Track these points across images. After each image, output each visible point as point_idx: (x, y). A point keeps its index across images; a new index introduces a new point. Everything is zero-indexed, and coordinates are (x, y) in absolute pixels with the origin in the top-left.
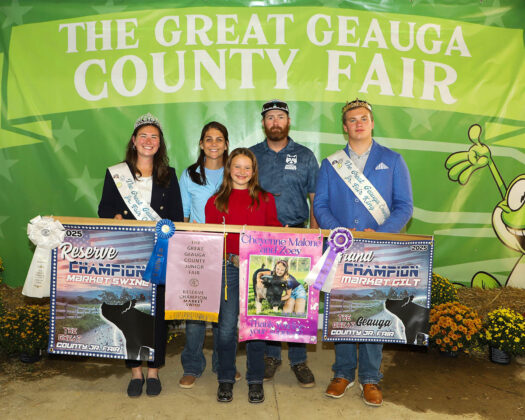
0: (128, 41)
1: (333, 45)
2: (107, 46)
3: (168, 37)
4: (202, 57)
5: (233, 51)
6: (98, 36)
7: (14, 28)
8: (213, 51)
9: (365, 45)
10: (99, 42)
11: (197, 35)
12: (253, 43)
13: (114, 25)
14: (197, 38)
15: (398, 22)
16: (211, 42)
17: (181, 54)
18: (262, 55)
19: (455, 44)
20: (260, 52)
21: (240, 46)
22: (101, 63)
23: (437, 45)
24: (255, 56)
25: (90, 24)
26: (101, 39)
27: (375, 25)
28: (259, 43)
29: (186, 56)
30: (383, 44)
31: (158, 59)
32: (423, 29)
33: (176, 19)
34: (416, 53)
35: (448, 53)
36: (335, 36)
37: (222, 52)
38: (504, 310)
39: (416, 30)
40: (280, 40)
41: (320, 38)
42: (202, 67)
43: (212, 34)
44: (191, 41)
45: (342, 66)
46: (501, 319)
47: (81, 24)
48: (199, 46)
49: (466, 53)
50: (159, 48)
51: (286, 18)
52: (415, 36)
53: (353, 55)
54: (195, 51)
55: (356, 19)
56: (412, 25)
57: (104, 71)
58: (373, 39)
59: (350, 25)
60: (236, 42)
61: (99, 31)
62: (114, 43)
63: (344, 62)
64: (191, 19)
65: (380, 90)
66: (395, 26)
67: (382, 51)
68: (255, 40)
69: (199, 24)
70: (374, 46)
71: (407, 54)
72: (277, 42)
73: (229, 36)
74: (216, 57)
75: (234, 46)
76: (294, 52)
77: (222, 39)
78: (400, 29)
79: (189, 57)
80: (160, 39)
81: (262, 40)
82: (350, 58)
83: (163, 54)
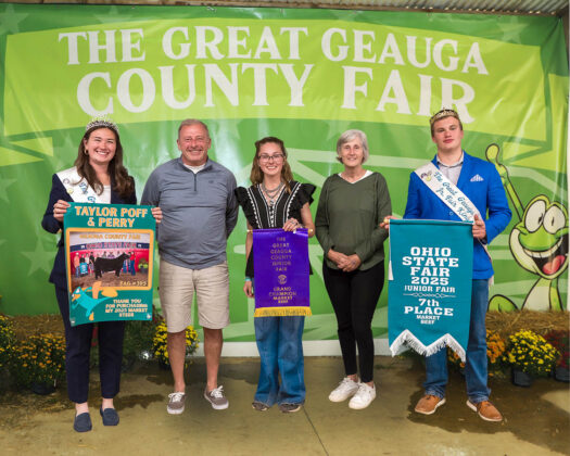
0: (134, 53)
1: (349, 61)
2: (111, 58)
3: (177, 50)
4: (212, 71)
5: (245, 66)
6: (101, 47)
7: (9, 37)
8: (224, 65)
9: (382, 61)
10: (102, 54)
11: (207, 48)
12: (266, 58)
13: (118, 35)
14: (208, 51)
15: (415, 38)
16: (223, 56)
17: (191, 68)
18: (276, 70)
19: (472, 61)
20: (274, 67)
21: (252, 60)
22: (106, 76)
23: (454, 61)
24: (269, 71)
25: (92, 34)
26: (105, 51)
27: (391, 40)
28: (273, 57)
29: (195, 70)
30: (399, 61)
31: (166, 73)
32: (440, 45)
33: (185, 30)
34: (433, 70)
35: (465, 70)
36: (351, 52)
37: (234, 66)
38: (527, 333)
39: (432, 46)
40: (295, 54)
41: (336, 53)
42: (213, 82)
43: (223, 47)
44: (201, 54)
45: (358, 83)
46: (523, 342)
47: (83, 34)
48: (210, 59)
49: (483, 71)
50: (167, 61)
51: (300, 32)
52: (432, 51)
53: (369, 71)
54: (205, 65)
55: (372, 33)
56: (428, 40)
57: (110, 86)
58: (389, 55)
59: (366, 39)
60: (248, 56)
61: (102, 42)
62: (119, 55)
63: (360, 78)
64: (201, 31)
65: (397, 108)
66: (411, 41)
67: (399, 67)
68: (269, 54)
69: (209, 36)
70: (390, 61)
71: (424, 71)
72: (291, 57)
73: (241, 49)
74: (227, 72)
75: (246, 60)
76: (308, 67)
77: (234, 53)
78: (416, 45)
79: (200, 72)
80: (169, 52)
81: (276, 55)
82: (366, 74)
83: (172, 67)
